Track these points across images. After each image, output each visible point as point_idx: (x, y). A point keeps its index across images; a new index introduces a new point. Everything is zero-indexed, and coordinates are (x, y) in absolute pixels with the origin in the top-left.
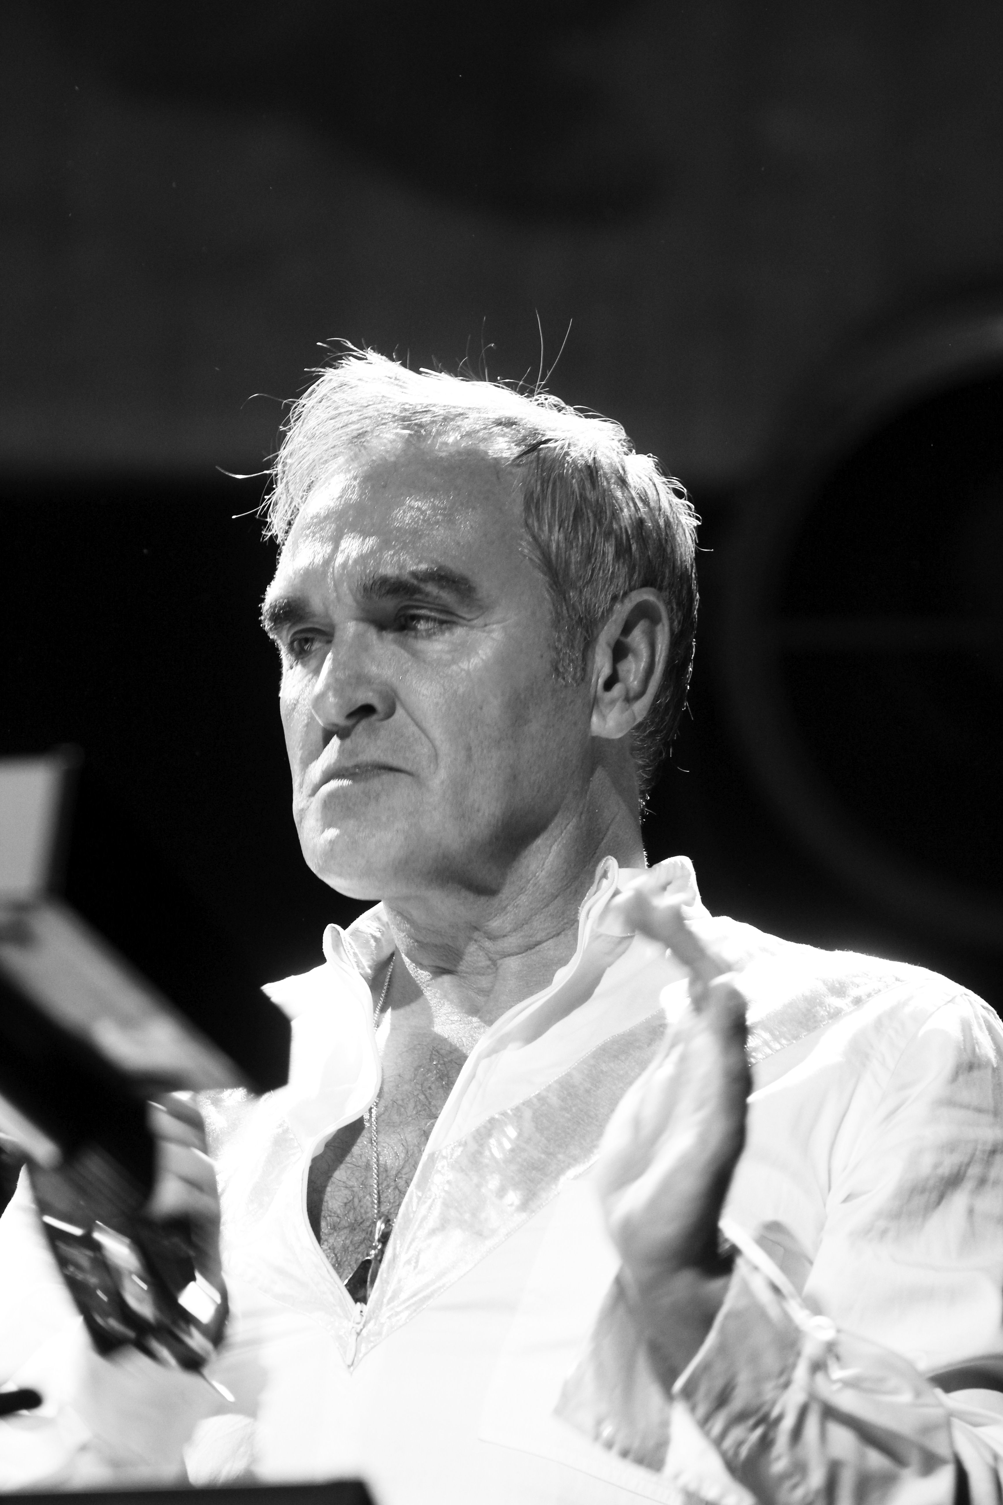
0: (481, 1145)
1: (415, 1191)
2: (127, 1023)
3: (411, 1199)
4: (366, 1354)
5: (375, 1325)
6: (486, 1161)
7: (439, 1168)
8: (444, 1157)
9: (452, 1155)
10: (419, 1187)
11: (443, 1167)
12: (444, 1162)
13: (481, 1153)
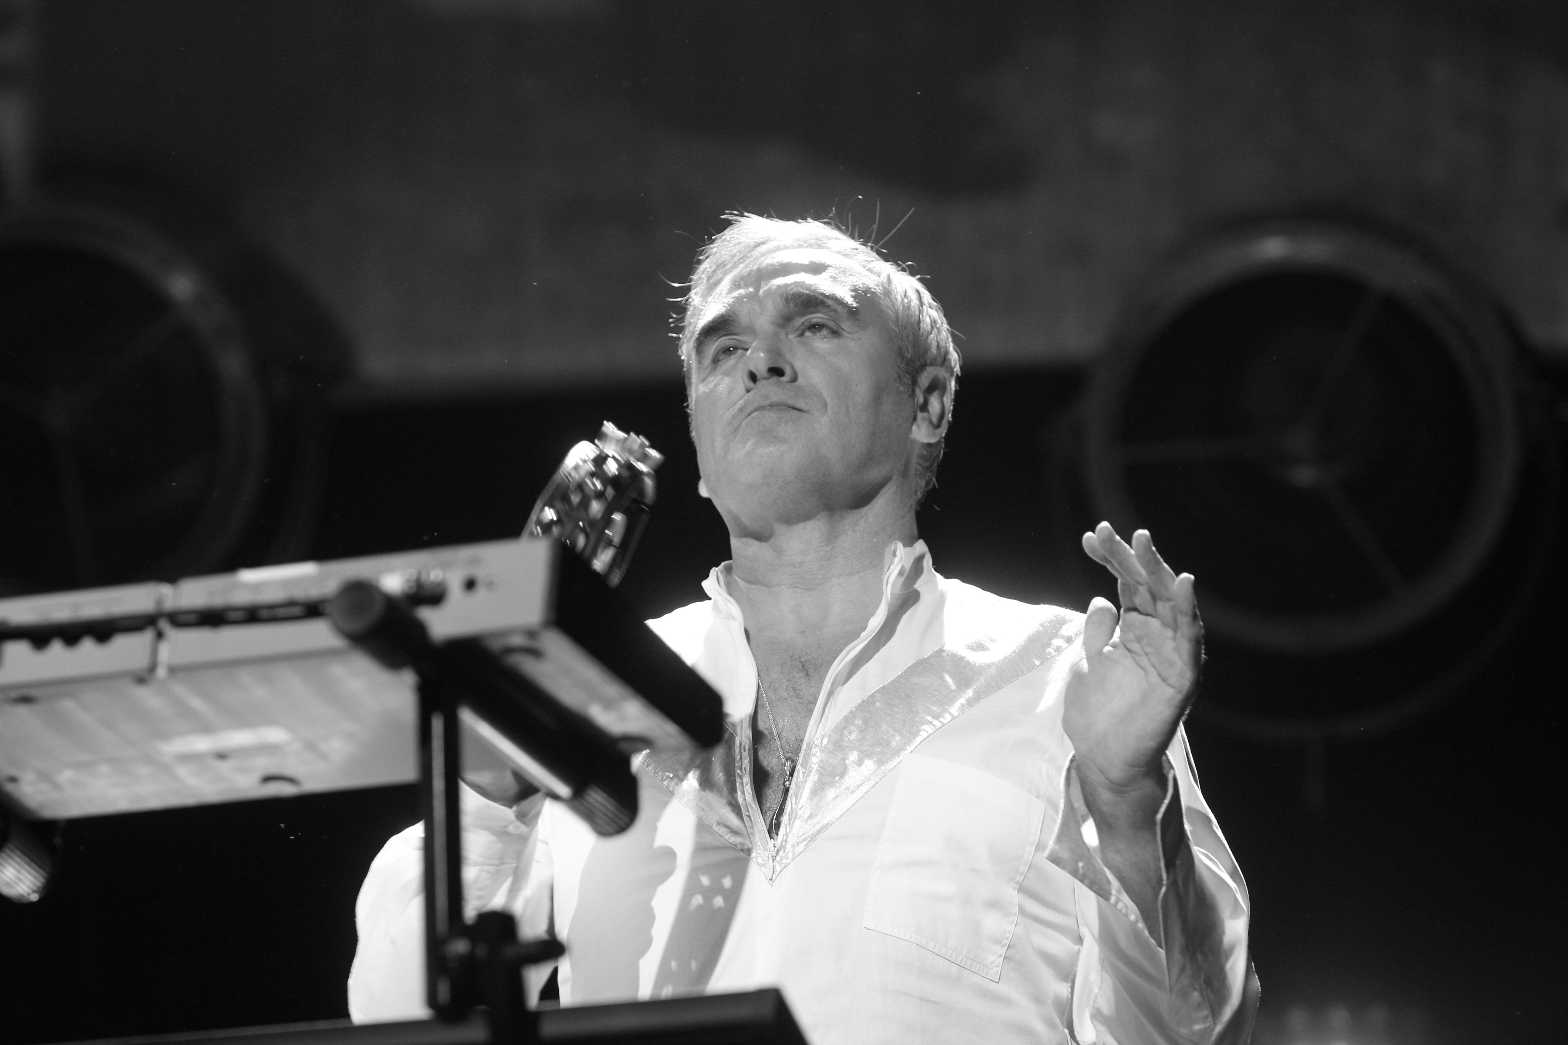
0: (841, 735)
1: (800, 768)
2: (609, 705)
3: (798, 773)
4: (781, 871)
5: (784, 853)
6: (845, 744)
7: (814, 753)
8: (816, 746)
9: (821, 743)
10: (802, 766)
11: (816, 752)
12: (817, 749)
13: (841, 740)
